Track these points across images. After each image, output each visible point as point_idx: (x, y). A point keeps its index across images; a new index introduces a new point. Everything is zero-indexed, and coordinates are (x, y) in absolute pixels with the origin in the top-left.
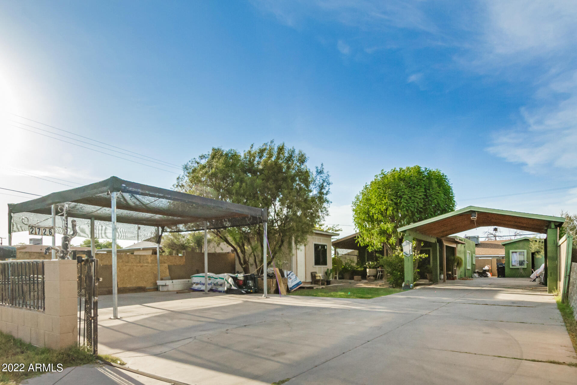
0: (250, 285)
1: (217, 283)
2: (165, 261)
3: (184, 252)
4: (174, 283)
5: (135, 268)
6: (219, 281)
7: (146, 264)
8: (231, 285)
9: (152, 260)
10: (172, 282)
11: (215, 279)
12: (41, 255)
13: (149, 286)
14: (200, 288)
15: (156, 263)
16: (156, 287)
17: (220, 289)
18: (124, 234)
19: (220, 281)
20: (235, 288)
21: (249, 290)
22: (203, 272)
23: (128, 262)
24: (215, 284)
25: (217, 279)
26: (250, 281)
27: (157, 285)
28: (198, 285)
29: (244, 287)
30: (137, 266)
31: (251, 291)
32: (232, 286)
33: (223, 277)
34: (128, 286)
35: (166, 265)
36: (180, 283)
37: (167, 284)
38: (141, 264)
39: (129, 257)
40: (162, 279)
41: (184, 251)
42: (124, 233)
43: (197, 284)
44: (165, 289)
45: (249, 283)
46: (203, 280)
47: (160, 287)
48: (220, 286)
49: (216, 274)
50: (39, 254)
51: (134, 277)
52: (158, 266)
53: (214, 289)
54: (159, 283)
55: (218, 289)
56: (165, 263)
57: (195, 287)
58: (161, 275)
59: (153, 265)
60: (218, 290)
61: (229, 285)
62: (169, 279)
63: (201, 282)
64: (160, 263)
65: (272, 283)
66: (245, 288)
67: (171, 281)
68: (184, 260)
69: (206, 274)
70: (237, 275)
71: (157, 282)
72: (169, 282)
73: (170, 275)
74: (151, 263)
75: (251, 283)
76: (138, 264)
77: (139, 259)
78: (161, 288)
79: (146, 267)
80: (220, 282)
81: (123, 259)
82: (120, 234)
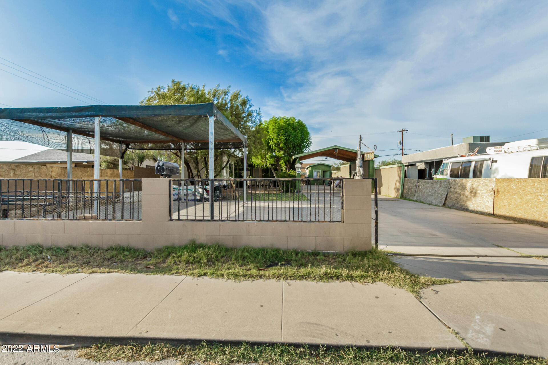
17: (188, 198)
21: (218, 198)
33: (190, 189)
61: (200, 194)
70: (206, 187)
74: (110, 177)
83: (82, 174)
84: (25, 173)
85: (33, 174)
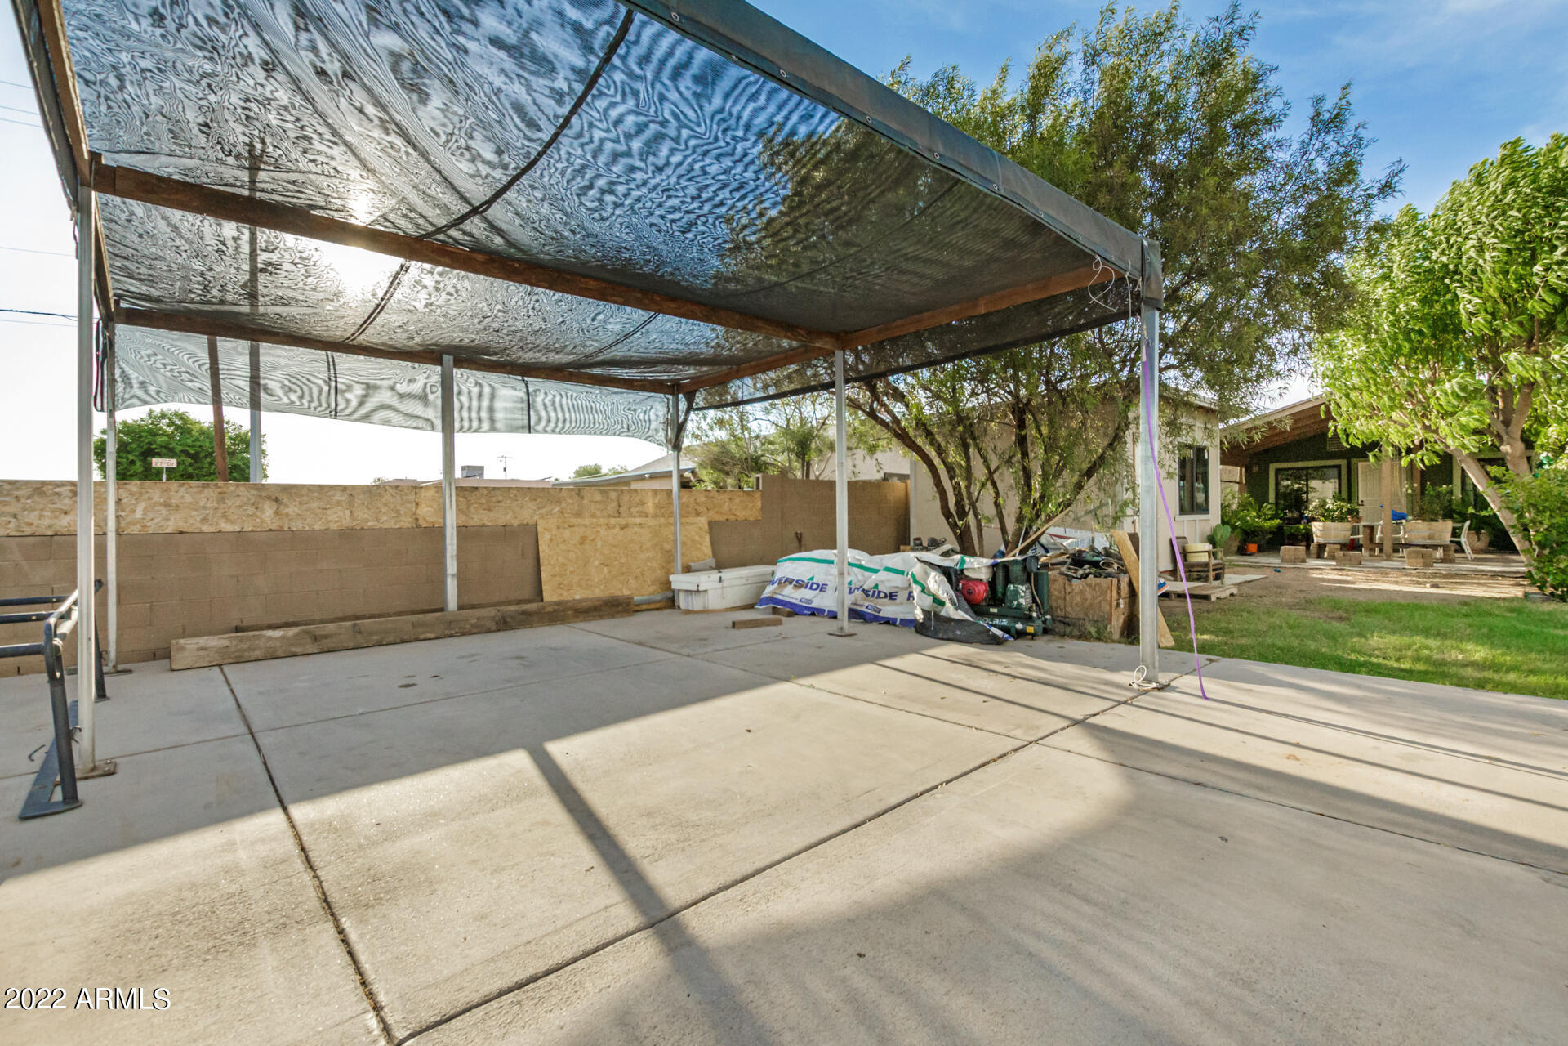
0: (1022, 601)
1: (877, 586)
2: (700, 509)
3: (758, 479)
4: (725, 583)
5: (603, 531)
6: (882, 582)
7: (638, 520)
8: (939, 602)
9: (658, 506)
10: (720, 580)
11: (867, 574)
12: (264, 494)
13: (643, 591)
14: (810, 601)
15: (671, 514)
16: (670, 595)
17: (889, 610)
18: (560, 415)
19: (888, 581)
20: (961, 615)
21: (1019, 626)
22: (832, 544)
23: (578, 515)
24: (866, 593)
25: (876, 571)
26: (1022, 588)
27: (673, 591)
28: (803, 589)
29: (994, 610)
30: (608, 526)
31: (1030, 629)
32: (948, 604)
33: (900, 567)
34: (579, 595)
35: (703, 522)
36: (744, 581)
37: (701, 589)
38: (622, 521)
39: (582, 498)
40: (688, 569)
41: (760, 475)
42: (559, 409)
43: (799, 585)
44: (697, 603)
45: (1016, 592)
46: (820, 573)
47: (682, 596)
48: (887, 600)
49: (872, 553)
50: (257, 489)
51: (597, 563)
52: (674, 525)
53: (864, 609)
54: (679, 581)
55: (879, 611)
56: (698, 514)
57: (791, 594)
58: (683, 555)
59: (662, 520)
60: (881, 614)
61: (928, 601)
62: (711, 569)
63: (812, 578)
64: (682, 516)
65: (1115, 594)
66: (1000, 616)
67: (715, 575)
68: (759, 504)
69: (843, 556)
70: (963, 562)
71: (672, 578)
72: (707, 580)
73: (715, 555)
74: (655, 516)
75: (1023, 595)
76: (613, 521)
77: (615, 504)
78: (683, 602)
79: (636, 529)
80: (888, 584)
81: (563, 505)
82: (543, 414)
83: (539, 508)
84: (318, 511)
85: (348, 513)
